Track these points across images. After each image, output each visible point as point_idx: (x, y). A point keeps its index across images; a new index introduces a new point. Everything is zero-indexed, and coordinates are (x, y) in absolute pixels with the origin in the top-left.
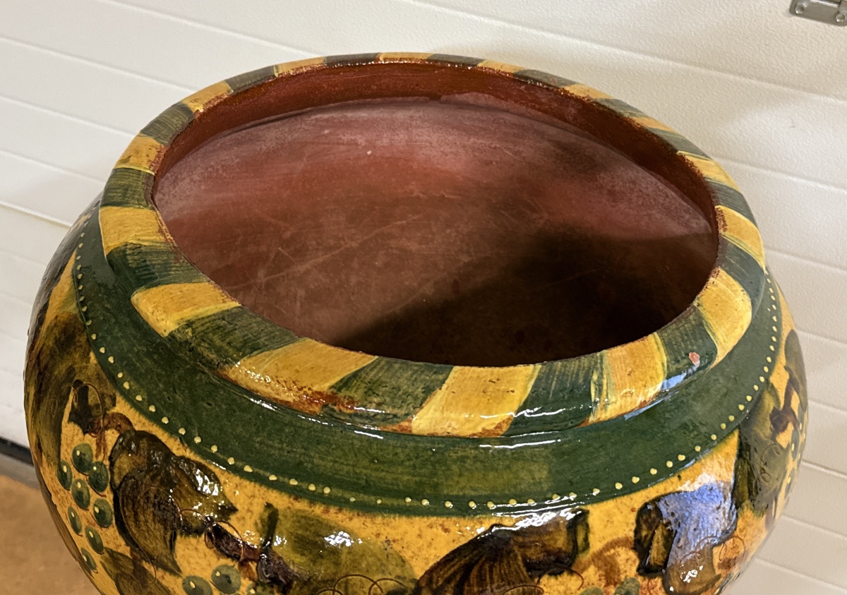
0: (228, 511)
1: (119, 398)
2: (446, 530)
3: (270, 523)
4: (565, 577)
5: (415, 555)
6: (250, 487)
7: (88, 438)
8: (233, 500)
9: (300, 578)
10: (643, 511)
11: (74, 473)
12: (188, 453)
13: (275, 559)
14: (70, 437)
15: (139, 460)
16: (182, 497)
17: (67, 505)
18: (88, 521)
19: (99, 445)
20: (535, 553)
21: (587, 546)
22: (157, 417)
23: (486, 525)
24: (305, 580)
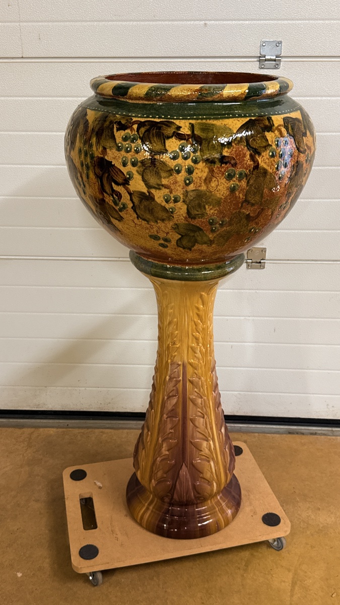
0: (179, 128)
1: (132, 118)
2: (239, 121)
3: (192, 127)
4: (270, 132)
5: (233, 127)
6: (183, 121)
7: (126, 131)
8: (180, 125)
9: (204, 139)
10: (284, 119)
11: (124, 143)
12: (162, 120)
13: (196, 136)
14: (119, 135)
15: (147, 127)
16: (164, 130)
17: (121, 157)
18: (132, 156)
19: (131, 131)
20: (262, 125)
21: (274, 125)
22: (148, 117)
23: (248, 119)
24: (206, 139)
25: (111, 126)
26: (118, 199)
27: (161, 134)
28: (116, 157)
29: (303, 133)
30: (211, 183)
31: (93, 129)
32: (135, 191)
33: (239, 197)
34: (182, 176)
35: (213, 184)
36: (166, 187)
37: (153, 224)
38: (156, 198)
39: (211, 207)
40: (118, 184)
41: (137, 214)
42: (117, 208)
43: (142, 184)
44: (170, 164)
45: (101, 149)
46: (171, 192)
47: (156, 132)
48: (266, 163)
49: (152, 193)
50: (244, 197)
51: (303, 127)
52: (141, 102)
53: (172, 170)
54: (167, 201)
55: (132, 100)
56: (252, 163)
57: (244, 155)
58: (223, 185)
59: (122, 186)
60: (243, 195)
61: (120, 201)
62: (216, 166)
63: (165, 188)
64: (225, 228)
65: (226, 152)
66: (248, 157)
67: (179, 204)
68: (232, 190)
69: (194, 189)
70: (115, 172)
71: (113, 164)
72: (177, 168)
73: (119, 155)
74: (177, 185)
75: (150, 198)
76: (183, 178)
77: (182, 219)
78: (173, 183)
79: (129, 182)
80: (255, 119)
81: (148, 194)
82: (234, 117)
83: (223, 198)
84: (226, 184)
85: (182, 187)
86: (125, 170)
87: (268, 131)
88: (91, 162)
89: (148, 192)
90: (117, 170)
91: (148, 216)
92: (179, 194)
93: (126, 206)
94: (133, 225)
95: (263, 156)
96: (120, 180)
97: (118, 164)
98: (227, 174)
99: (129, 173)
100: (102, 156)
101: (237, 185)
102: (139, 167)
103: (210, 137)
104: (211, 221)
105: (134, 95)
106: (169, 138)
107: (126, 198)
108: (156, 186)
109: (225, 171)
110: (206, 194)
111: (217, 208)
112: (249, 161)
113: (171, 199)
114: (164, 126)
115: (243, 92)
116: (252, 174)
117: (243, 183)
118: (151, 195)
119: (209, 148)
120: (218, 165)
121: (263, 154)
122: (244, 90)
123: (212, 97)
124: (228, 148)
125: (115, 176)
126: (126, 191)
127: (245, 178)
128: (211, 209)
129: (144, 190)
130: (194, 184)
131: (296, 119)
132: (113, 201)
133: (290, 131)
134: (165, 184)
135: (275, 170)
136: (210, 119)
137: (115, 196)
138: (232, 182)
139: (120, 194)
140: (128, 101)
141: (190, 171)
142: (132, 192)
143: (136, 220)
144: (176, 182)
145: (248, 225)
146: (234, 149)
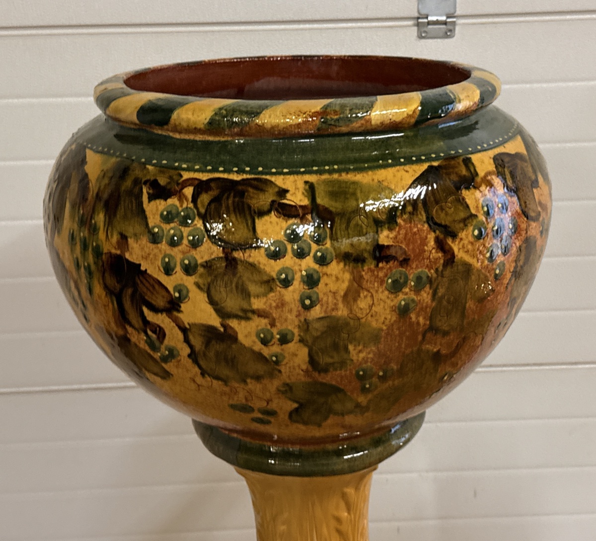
1: (182, 173)
2: (407, 171)
3: (311, 189)
4: (472, 190)
5: (396, 185)
6: (291, 178)
7: (170, 201)
8: (284, 187)
9: (338, 214)
10: (495, 159)
11: (166, 227)
12: (245, 176)
13: (321, 208)
14: (154, 209)
15: (214, 193)
16: (251, 198)
17: (161, 256)
18: (183, 253)
19: (180, 200)
20: (454, 178)
21: (477, 174)
22: (215, 170)
23: (425, 166)
24: (342, 214)
25: (136, 190)
26: (158, 338)
27: (246, 206)
28: (149, 254)
29: (533, 182)
30: (359, 302)
31: (97, 194)
32: (195, 325)
33: (418, 323)
34: (294, 292)
35: (363, 303)
36: (261, 314)
37: (236, 385)
38: (241, 337)
39: (360, 347)
40: (155, 309)
41: (200, 367)
42: (157, 355)
43: (209, 309)
44: (268, 269)
45: (115, 238)
46: (273, 325)
47: (234, 202)
48: (467, 252)
49: (231, 327)
50: (428, 322)
51: (530, 169)
52: (199, 138)
53: (273, 279)
54: (265, 342)
55: (180, 133)
56: (440, 255)
57: (424, 242)
58: (382, 304)
59: (164, 315)
60: (424, 318)
61: (162, 342)
62: (366, 268)
63: (260, 316)
64: (391, 383)
65: (385, 237)
66: (432, 244)
67: (292, 347)
68: (403, 311)
69: (322, 315)
70: (147, 284)
71: (143, 268)
72: (283, 276)
73: (156, 251)
74: (286, 309)
75: (229, 337)
76: (297, 297)
77: (298, 374)
78: (277, 307)
79: (180, 307)
80: (439, 166)
81: (222, 330)
82: (396, 163)
83: (385, 328)
84: (389, 301)
85: (295, 313)
86: (169, 282)
87: (468, 188)
88: (95, 263)
89: (222, 325)
90: (152, 282)
91: (225, 372)
92: (290, 328)
93: (175, 352)
94: (193, 386)
95: (461, 239)
96: (161, 302)
97: (154, 270)
98: (390, 281)
99: (179, 288)
100: (118, 252)
101: (413, 300)
102: (201, 276)
103: (350, 209)
104: (361, 373)
105: (184, 124)
106: (262, 214)
107: (174, 337)
108: (240, 314)
109: (386, 275)
110: (347, 324)
111: (374, 348)
112: (434, 251)
113: (272, 337)
114: (251, 190)
115: (411, 113)
116: (442, 276)
117: (425, 295)
118: (230, 332)
119: (350, 232)
120: (371, 264)
121: (462, 235)
122: (413, 107)
123: (348, 126)
124: (390, 229)
125: (149, 294)
126: (173, 324)
127: (428, 286)
128: (360, 351)
129: (215, 321)
130: (322, 305)
131: (518, 156)
132: (146, 342)
133: (510, 183)
134: (258, 310)
135: (486, 262)
136: (348, 171)
137: (149, 332)
138: (401, 296)
139: (161, 329)
140: (171, 134)
141: (311, 280)
142: (188, 326)
143: (199, 379)
144: (282, 304)
145: (436, 371)
146: (403, 232)
